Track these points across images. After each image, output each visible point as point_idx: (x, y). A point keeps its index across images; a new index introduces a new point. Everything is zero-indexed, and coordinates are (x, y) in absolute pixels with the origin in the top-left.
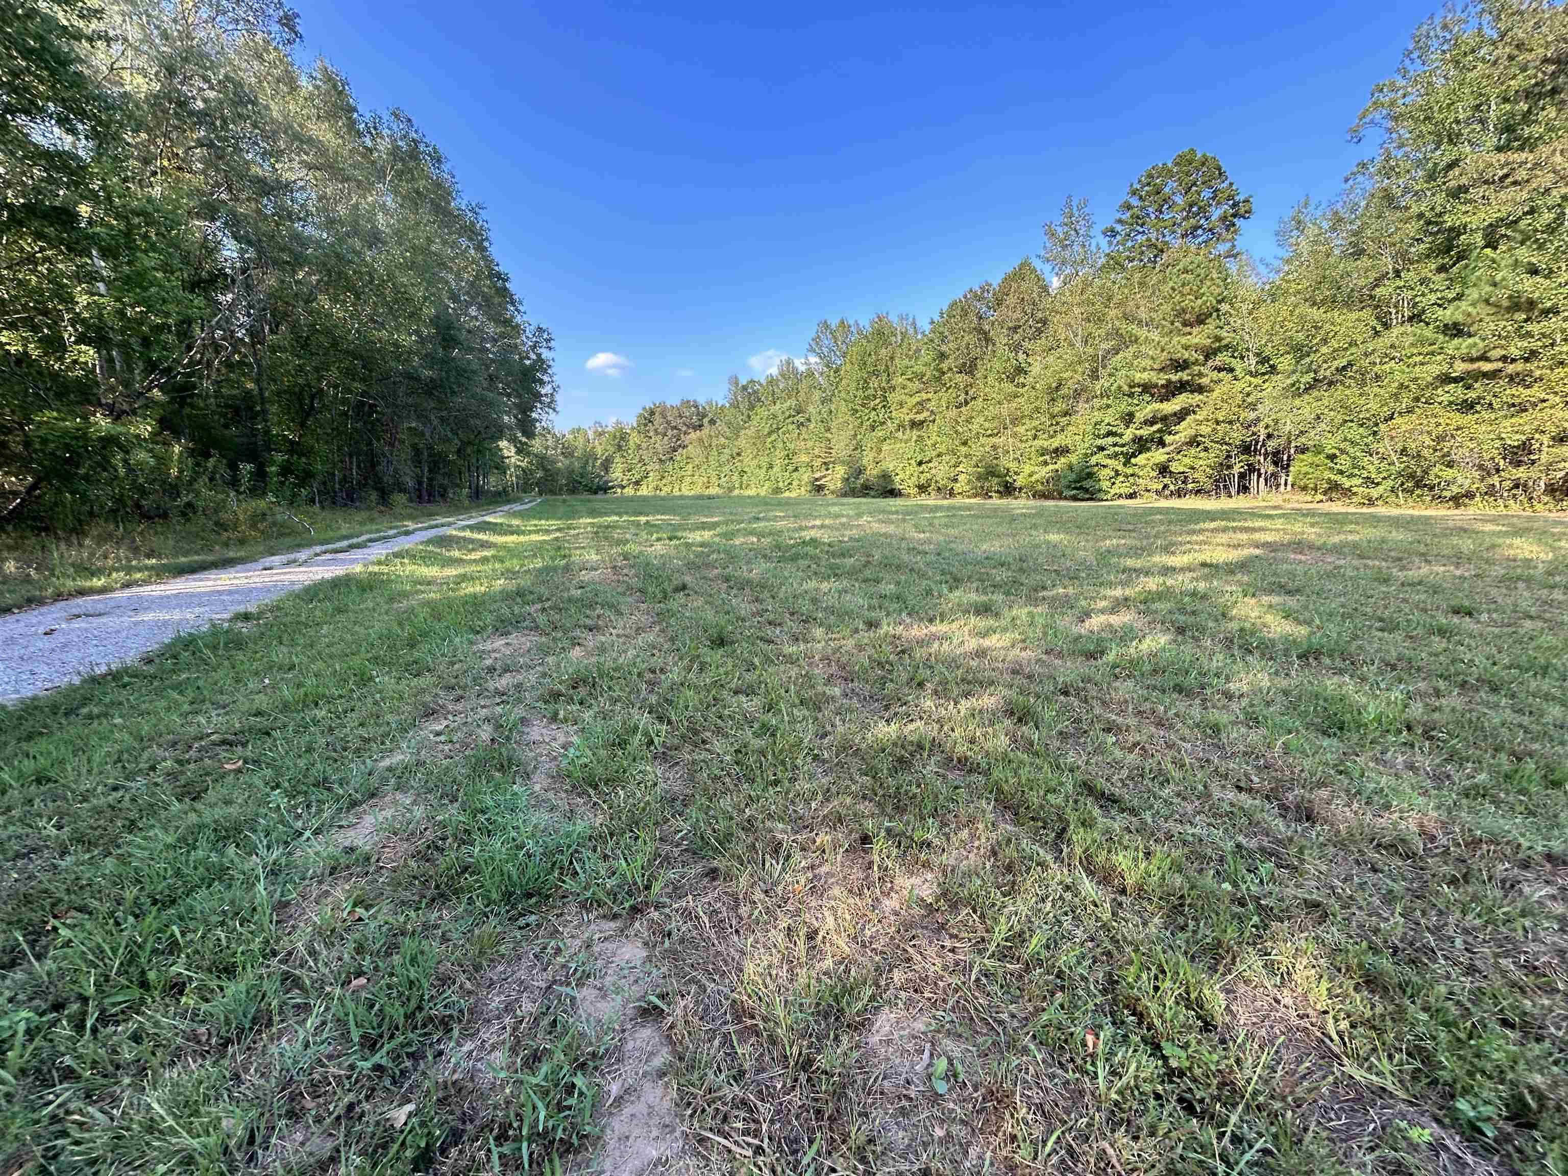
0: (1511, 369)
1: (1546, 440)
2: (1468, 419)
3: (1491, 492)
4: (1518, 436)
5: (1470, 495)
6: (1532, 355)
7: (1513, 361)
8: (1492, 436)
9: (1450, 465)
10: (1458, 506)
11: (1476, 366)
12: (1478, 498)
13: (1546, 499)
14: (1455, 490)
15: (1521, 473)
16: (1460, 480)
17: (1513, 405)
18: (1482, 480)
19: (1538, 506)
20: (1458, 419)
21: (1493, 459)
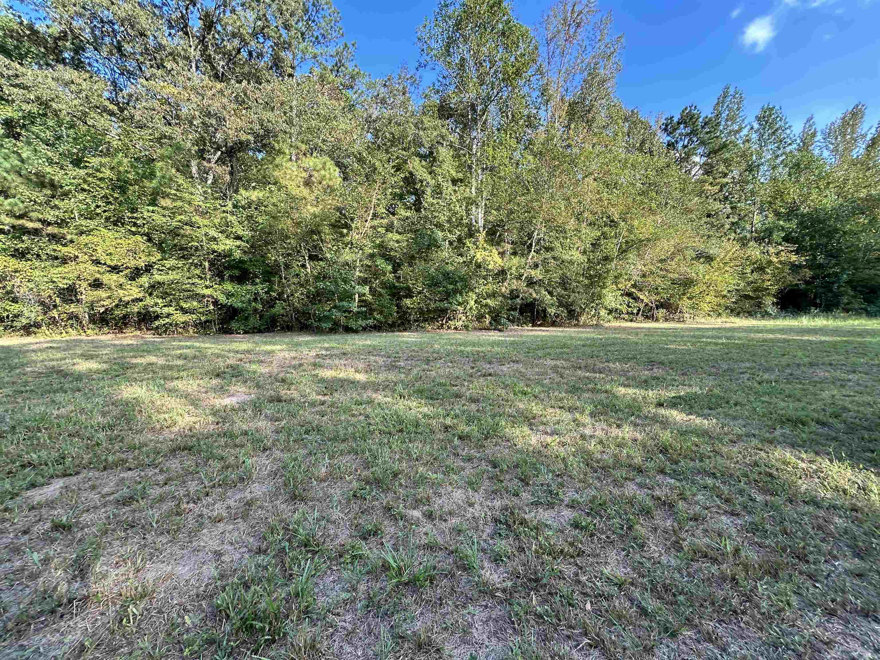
0: (50, 230)
1: (84, 284)
2: (22, 265)
3: (53, 322)
4: (65, 281)
5: (38, 325)
6: (62, 223)
7: (49, 224)
8: (45, 279)
9: (15, 300)
10: (29, 334)
11: (20, 222)
12: (44, 328)
13: (91, 326)
14: (24, 321)
15: (72, 308)
16: (26, 313)
17: (56, 258)
18: (45, 313)
19: (89, 332)
20: (13, 263)
21: (50, 297)
